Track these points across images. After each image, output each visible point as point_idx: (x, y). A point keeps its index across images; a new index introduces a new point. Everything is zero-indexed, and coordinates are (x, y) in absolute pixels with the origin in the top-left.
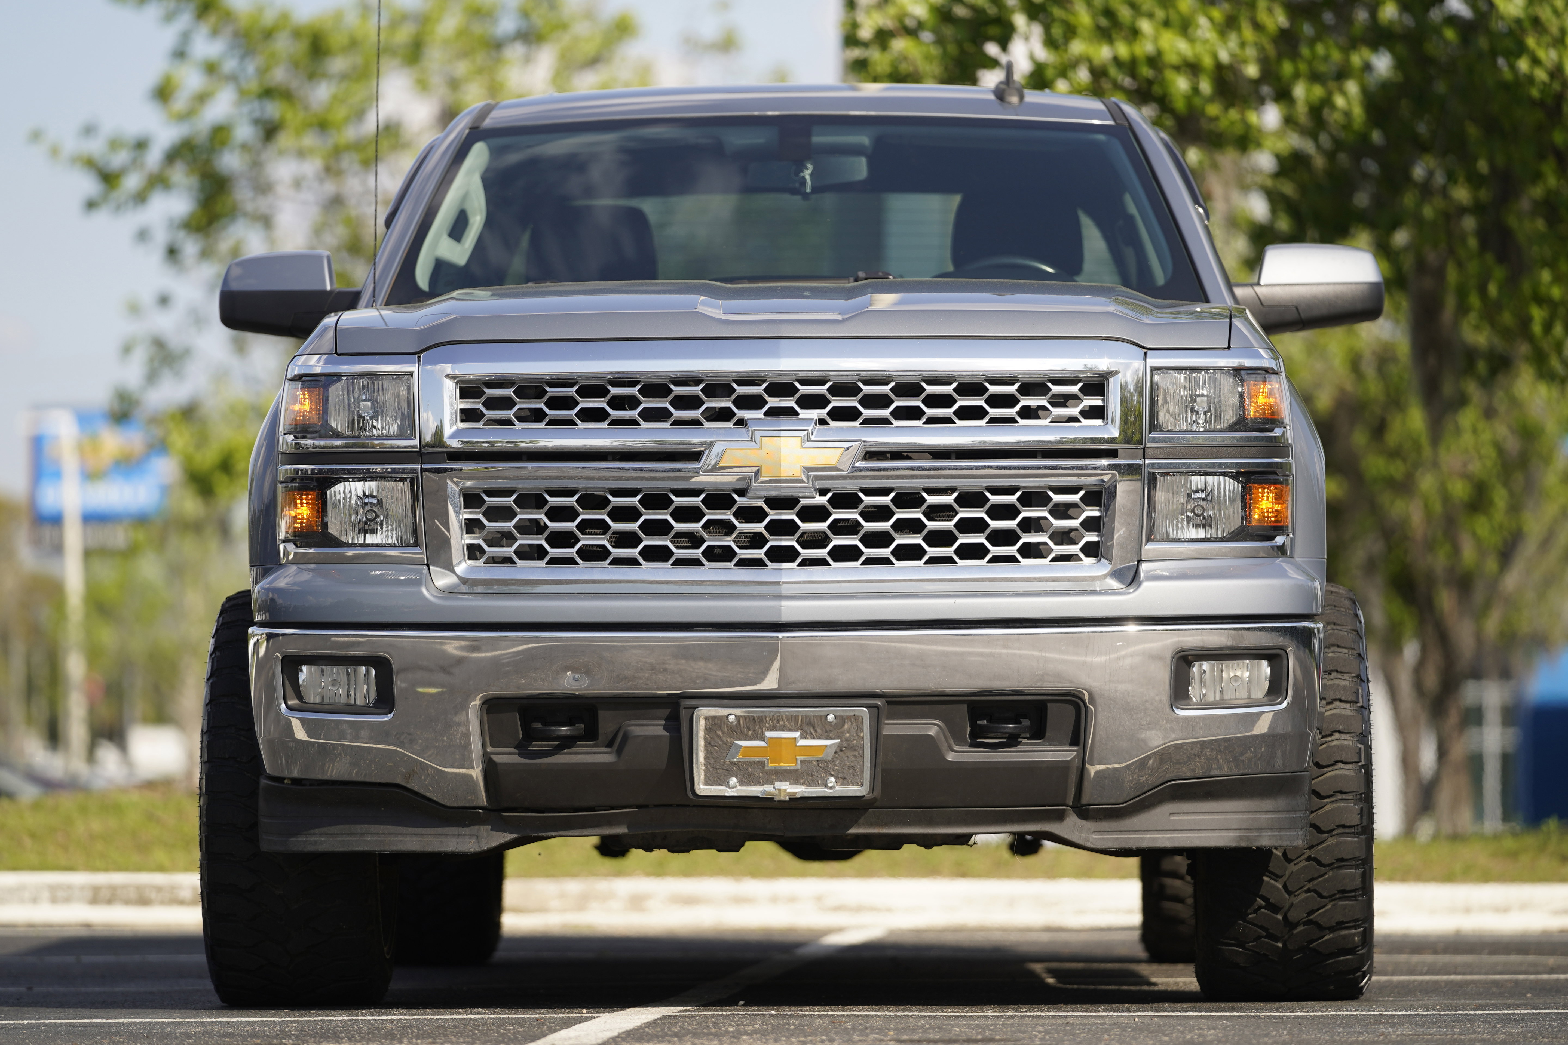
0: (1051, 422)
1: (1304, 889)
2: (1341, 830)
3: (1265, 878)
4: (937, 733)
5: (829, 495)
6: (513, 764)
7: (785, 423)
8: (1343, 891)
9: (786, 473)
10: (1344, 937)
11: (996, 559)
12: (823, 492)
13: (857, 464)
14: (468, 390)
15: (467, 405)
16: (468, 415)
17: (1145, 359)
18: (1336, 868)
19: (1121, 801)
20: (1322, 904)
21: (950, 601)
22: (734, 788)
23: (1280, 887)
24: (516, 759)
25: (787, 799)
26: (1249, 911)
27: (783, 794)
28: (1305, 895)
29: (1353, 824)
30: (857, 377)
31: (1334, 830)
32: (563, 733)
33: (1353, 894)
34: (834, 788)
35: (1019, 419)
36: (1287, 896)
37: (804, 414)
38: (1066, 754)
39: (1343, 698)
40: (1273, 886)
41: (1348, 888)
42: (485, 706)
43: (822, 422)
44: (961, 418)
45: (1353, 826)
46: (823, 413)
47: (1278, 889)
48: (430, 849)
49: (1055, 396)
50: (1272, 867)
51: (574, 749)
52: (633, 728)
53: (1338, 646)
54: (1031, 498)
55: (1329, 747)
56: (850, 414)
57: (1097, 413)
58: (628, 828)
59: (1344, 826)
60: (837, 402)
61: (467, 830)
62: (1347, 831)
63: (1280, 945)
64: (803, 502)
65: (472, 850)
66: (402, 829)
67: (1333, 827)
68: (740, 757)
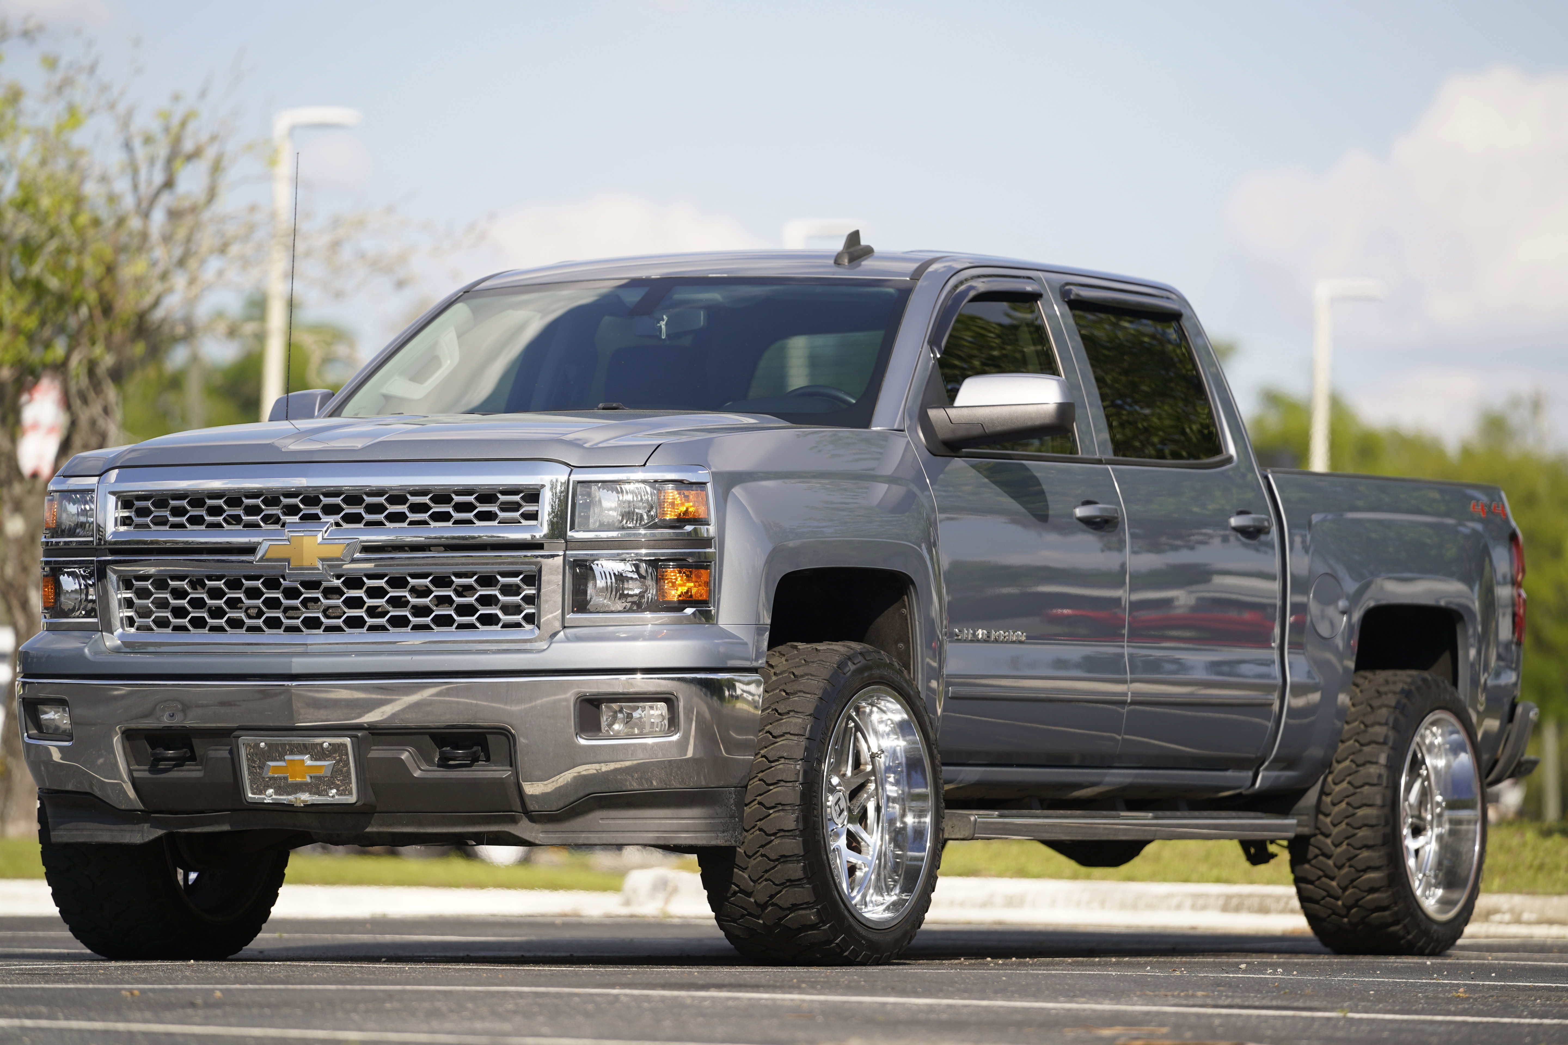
0: (499, 523)
1: (764, 878)
2: (782, 834)
3: (735, 870)
4: (407, 758)
5: (343, 579)
6: (143, 778)
7: (310, 525)
8: (789, 880)
9: (306, 563)
10: (802, 916)
11: (461, 626)
12: (338, 577)
13: (355, 556)
14: (126, 502)
15: (126, 514)
16: (126, 521)
17: (570, 475)
18: (782, 862)
19: (554, 809)
20: (777, 890)
21: (408, 658)
22: (270, 796)
23: (746, 876)
24: (147, 774)
25: (302, 805)
26: (729, 895)
27: (298, 801)
28: (765, 883)
29: (790, 829)
30: (363, 491)
31: (776, 833)
32: (169, 755)
33: (799, 883)
34: (333, 796)
35: (475, 521)
36: (752, 884)
37: (325, 519)
38: (504, 773)
39: (792, 732)
40: (741, 876)
41: (793, 878)
42: (124, 735)
43: (337, 524)
44: (435, 520)
45: (791, 830)
46: (338, 518)
47: (744, 878)
48: (115, 841)
49: (502, 503)
50: (737, 861)
51: (185, 768)
52: (211, 752)
53: (804, 693)
54: (487, 581)
55: (776, 770)
56: (354, 519)
57: (533, 516)
58: (231, 826)
59: (783, 830)
60: (348, 510)
61: (136, 827)
62: (787, 834)
63: (761, 922)
64: (325, 584)
65: (138, 842)
66: (102, 826)
67: (774, 831)
68: (270, 774)
